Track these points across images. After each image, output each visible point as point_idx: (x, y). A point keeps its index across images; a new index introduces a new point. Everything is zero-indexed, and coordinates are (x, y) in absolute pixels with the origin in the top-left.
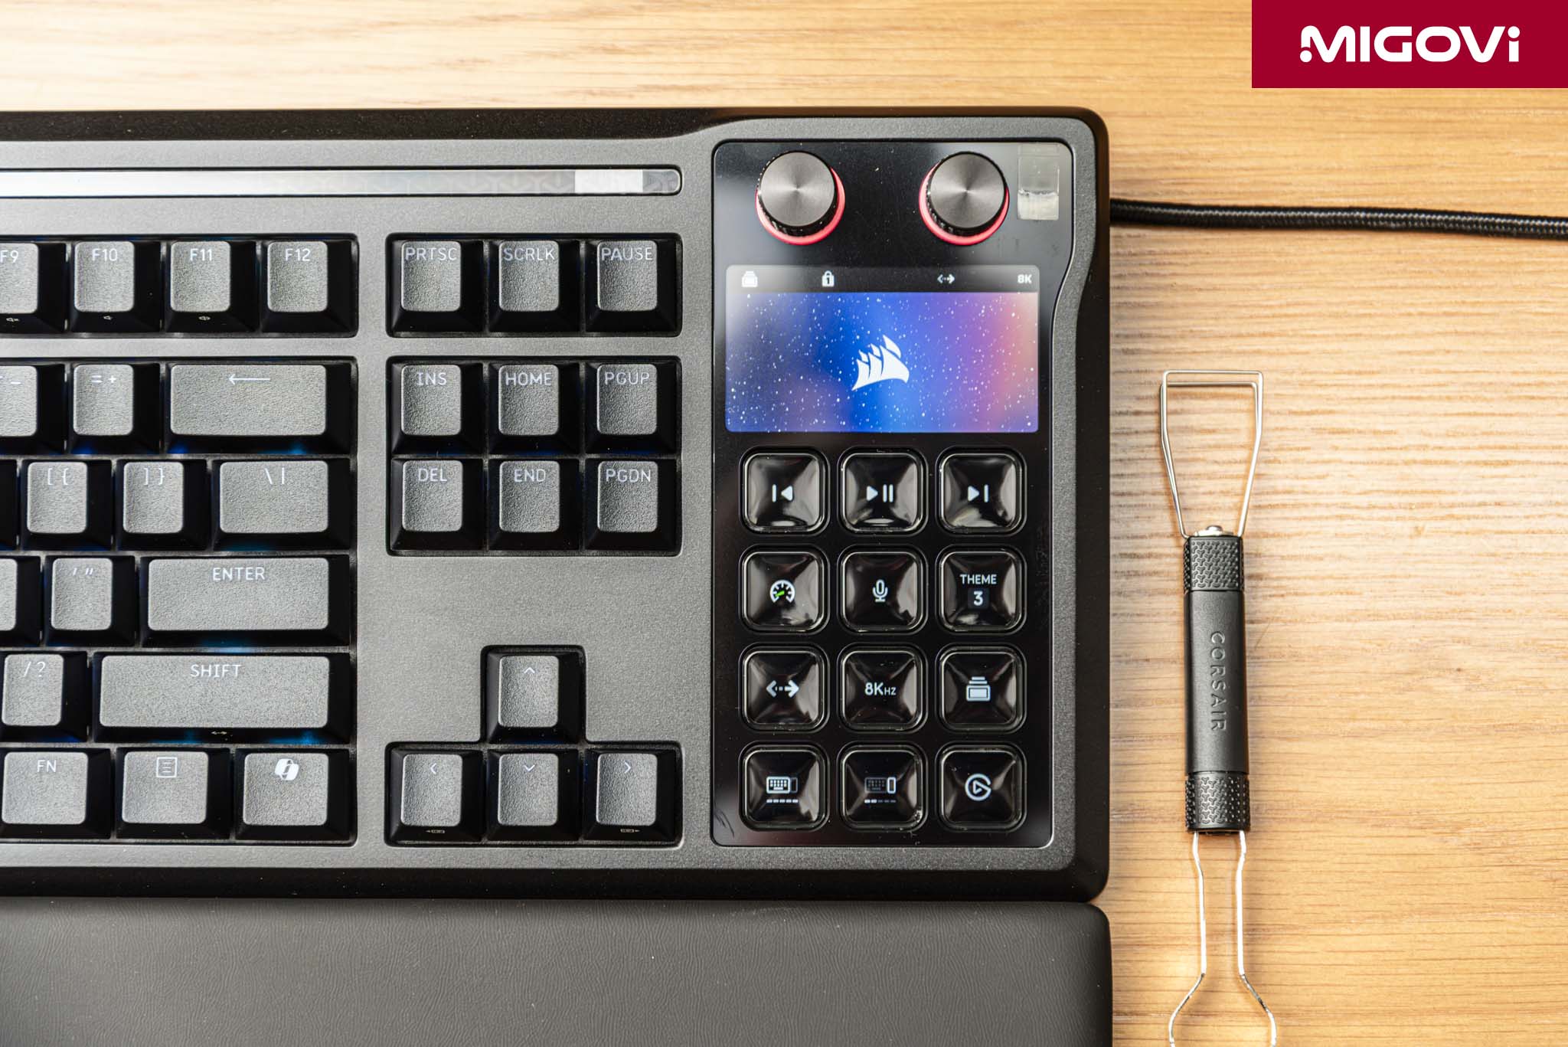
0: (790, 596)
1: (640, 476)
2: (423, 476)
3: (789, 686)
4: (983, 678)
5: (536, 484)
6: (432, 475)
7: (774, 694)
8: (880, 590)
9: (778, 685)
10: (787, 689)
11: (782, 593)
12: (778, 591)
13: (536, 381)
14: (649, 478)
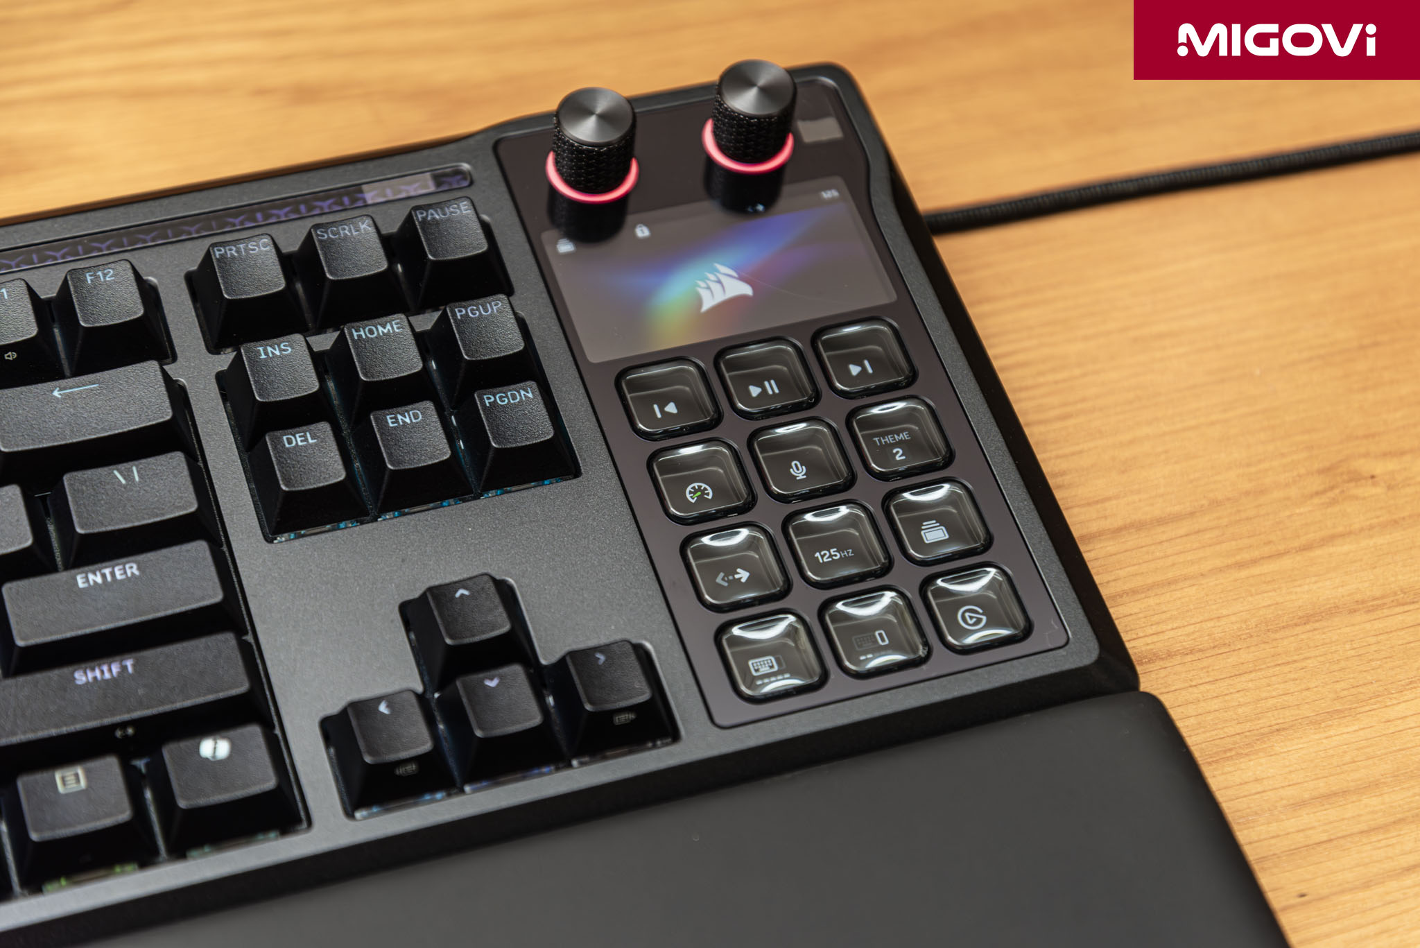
0: (708, 494)
1: (520, 396)
2: (290, 442)
3: (738, 573)
4: (934, 521)
5: (413, 425)
6: (299, 439)
7: (726, 584)
8: (798, 469)
9: (727, 575)
10: (737, 576)
11: (699, 493)
12: (694, 493)
13: (386, 331)
14: (530, 395)
